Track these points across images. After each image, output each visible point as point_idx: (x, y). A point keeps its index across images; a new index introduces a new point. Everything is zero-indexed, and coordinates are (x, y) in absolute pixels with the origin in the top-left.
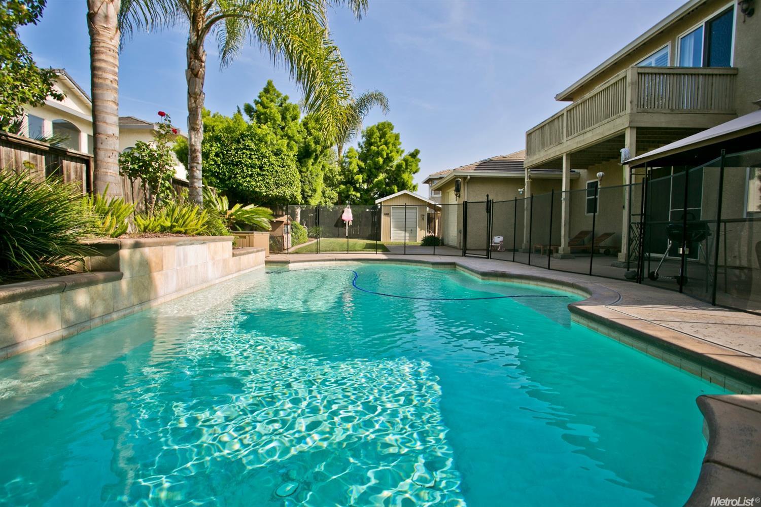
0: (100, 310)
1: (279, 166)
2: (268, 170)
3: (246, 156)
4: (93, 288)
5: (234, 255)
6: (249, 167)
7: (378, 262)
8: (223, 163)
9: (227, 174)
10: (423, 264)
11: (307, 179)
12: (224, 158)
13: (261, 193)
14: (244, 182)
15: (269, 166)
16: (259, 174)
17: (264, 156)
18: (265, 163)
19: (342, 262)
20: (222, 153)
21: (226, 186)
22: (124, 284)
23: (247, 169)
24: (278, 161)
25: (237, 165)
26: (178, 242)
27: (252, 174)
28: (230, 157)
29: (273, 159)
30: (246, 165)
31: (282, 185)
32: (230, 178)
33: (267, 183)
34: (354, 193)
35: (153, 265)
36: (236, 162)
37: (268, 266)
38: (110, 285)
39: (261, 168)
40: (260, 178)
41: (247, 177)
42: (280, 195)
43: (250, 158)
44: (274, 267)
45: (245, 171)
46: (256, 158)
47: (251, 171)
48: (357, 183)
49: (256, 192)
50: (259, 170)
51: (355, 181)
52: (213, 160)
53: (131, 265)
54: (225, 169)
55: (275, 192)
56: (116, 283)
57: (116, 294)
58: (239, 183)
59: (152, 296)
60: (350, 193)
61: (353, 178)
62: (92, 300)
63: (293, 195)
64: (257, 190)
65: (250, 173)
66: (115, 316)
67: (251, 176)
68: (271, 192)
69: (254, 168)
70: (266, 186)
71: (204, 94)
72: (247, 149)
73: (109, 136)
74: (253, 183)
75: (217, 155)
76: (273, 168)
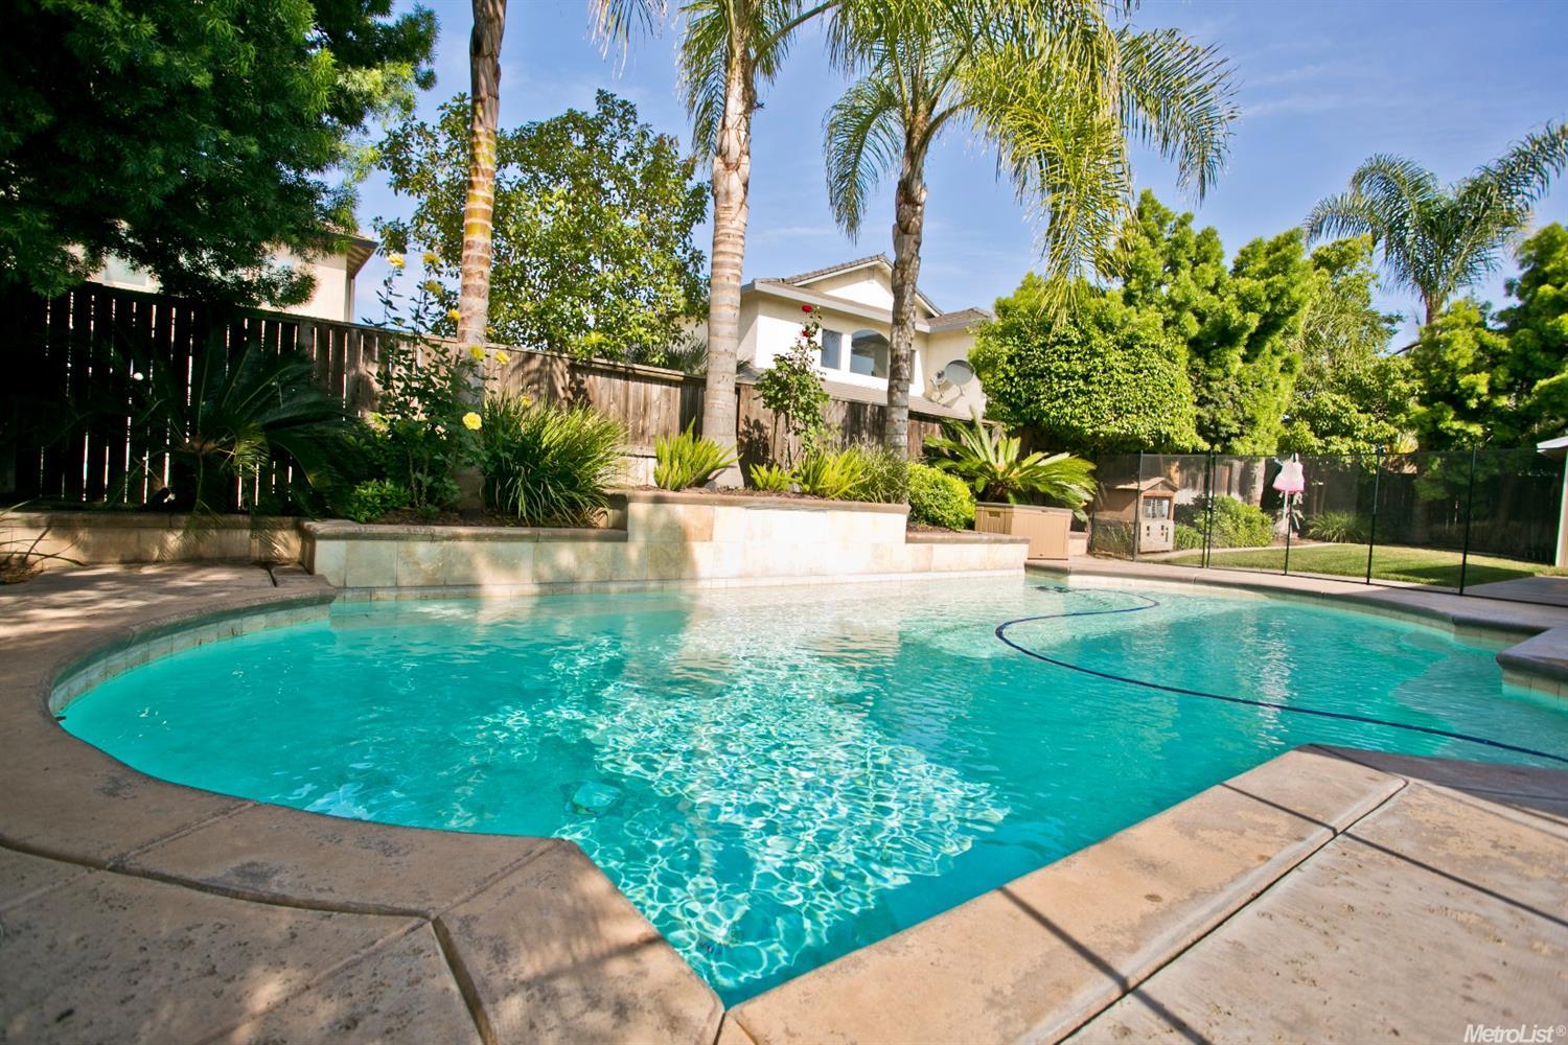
0: (590, 574)
1: (1128, 371)
2: (1100, 381)
3: (1060, 356)
4: (581, 545)
5: (908, 540)
6: (1064, 378)
7: (1312, 599)
8: (1019, 375)
9: (1024, 395)
10: (1435, 622)
11: (1225, 396)
12: (1021, 365)
13: (1081, 429)
14: (1051, 409)
15: (1105, 372)
16: (1079, 392)
17: (1094, 354)
18: (1095, 368)
19: (1213, 588)
20: (1019, 355)
21: (1022, 417)
22: (634, 550)
23: (1059, 383)
24: (1125, 360)
25: (1043, 377)
26: (749, 502)
27: (1067, 392)
28: (1031, 361)
29: (1115, 357)
30: (1058, 375)
31: (1128, 412)
32: (1030, 401)
33: (1096, 408)
34: (1457, 425)
35: (692, 530)
36: (1041, 370)
37: (1031, 575)
38: (608, 546)
39: (1086, 378)
40: (1082, 399)
41: (1057, 398)
42: (1123, 432)
43: (1068, 360)
44: (1042, 578)
45: (1056, 387)
46: (1079, 358)
47: (1066, 386)
48: (1470, 396)
49: (1075, 429)
50: (1081, 383)
51: (1462, 392)
52: (1003, 370)
53: (649, 527)
54: (1021, 385)
55: (1112, 428)
56: (620, 545)
57: (617, 561)
58: (1043, 411)
59: (686, 574)
60: (1442, 426)
61: (1454, 383)
62: (579, 559)
63: (1159, 432)
64: (1075, 423)
65: (1064, 389)
66: (613, 587)
67: (1065, 395)
68: (1103, 428)
69: (1073, 379)
70: (1092, 415)
71: (919, 259)
72: (1063, 343)
73: (720, 353)
74: (1068, 410)
75: (1011, 361)
76: (1112, 376)
